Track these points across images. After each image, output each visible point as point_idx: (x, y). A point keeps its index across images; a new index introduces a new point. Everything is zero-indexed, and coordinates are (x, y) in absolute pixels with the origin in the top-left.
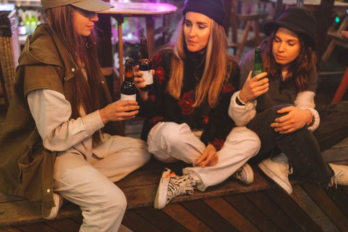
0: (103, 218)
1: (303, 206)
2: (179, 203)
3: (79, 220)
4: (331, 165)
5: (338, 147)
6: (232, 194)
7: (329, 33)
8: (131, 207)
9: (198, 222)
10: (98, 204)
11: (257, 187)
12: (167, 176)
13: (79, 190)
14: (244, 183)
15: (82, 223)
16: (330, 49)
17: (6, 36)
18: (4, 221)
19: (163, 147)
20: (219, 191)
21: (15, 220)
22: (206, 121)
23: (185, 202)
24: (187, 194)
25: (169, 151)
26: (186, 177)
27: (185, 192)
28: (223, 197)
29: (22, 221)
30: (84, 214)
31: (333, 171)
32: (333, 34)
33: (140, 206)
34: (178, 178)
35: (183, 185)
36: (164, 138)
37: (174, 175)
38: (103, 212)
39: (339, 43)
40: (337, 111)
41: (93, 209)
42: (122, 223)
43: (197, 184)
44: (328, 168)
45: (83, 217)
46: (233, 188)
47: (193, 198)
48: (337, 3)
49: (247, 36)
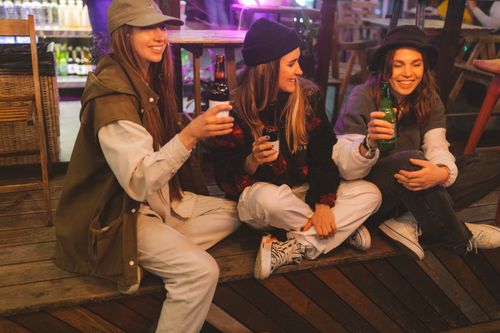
0: (192, 290)
1: (436, 279)
2: (283, 274)
3: (162, 295)
4: (468, 225)
5: (475, 205)
6: (347, 263)
7: (456, 65)
8: (225, 280)
9: (307, 300)
10: (184, 275)
11: (378, 253)
12: (268, 242)
13: (160, 258)
14: (359, 250)
15: (165, 298)
16: (458, 86)
17: (48, 75)
18: (72, 298)
19: (259, 215)
20: (333, 259)
21: (86, 297)
22: (305, 172)
23: (291, 273)
24: (294, 263)
25: (267, 220)
26: (292, 242)
27: (291, 260)
28: (337, 266)
29: (95, 299)
30: (167, 287)
31: (470, 232)
32: (461, 66)
33: (237, 278)
34: (281, 243)
35: (289, 252)
36: (260, 205)
37: (275, 241)
38: (191, 282)
39: (470, 78)
40: (478, 161)
41: (180, 280)
42: (213, 302)
43: (306, 250)
44: (463, 229)
45: (166, 291)
46: (348, 255)
47: (300, 268)
48: (464, 26)
49: (351, 70)
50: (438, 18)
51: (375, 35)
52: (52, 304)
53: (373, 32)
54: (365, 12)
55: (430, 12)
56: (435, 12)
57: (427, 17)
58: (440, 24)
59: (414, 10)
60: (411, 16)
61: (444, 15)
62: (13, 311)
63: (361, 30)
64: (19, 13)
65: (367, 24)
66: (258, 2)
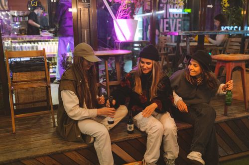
48: (205, 44)
49: (163, 64)
50: (195, 41)
51: (170, 50)
52: (65, 150)
53: (169, 49)
54: (165, 41)
55: (192, 39)
56: (194, 39)
57: (190, 42)
58: (196, 44)
59: (185, 39)
60: (184, 41)
61: (197, 40)
62: (52, 153)
63: (164, 48)
64: (22, 49)
65: (167, 45)
66: (126, 39)
